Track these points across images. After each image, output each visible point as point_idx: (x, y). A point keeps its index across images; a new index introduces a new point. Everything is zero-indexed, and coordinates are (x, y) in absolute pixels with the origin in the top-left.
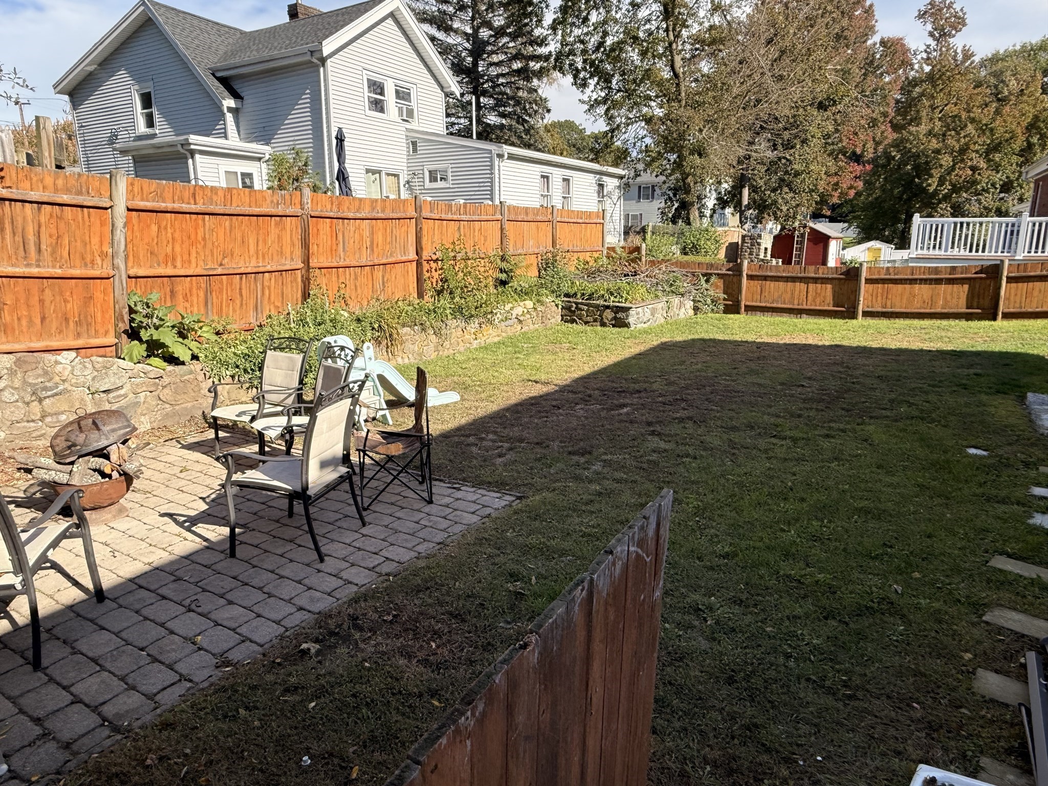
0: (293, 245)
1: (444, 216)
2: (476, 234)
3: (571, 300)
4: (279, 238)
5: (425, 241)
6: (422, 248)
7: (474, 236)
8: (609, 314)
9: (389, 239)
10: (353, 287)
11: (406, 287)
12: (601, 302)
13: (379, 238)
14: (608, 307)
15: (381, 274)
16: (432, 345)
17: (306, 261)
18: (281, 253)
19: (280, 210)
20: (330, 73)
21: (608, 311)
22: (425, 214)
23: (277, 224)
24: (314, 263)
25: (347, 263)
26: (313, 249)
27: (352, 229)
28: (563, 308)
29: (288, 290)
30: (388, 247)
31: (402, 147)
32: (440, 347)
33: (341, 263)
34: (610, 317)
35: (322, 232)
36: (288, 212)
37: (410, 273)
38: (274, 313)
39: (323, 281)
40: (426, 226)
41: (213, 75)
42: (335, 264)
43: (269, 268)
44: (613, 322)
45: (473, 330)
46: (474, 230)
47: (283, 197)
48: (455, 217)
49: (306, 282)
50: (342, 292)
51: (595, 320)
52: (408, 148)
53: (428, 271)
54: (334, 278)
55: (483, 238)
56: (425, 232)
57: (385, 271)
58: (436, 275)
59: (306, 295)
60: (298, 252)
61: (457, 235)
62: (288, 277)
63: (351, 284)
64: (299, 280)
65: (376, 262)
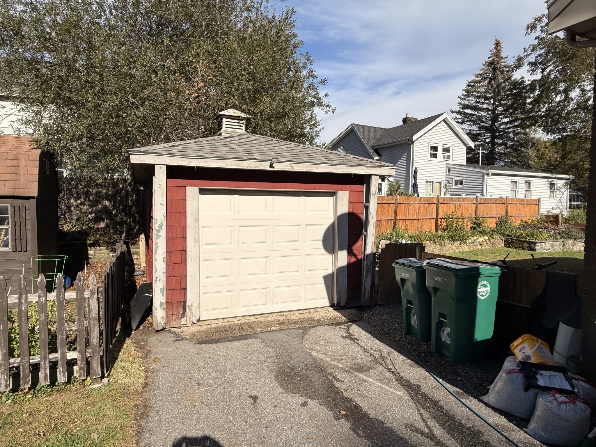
0: (392, 212)
1: (448, 202)
2: (463, 209)
3: (509, 237)
4: (388, 210)
5: (439, 211)
6: (438, 214)
7: (462, 210)
8: (526, 245)
9: (425, 211)
10: (410, 226)
11: (431, 228)
12: (523, 239)
13: (422, 210)
14: (526, 241)
15: (421, 222)
16: (438, 249)
17: (395, 217)
18: (388, 215)
19: (389, 202)
20: (415, 146)
21: (526, 243)
22: (440, 202)
23: (388, 206)
24: (398, 218)
25: (409, 218)
26: (398, 213)
27: (412, 207)
28: (505, 241)
29: (389, 226)
30: (425, 213)
31: (444, 171)
32: (441, 250)
33: (407, 218)
34: (527, 246)
35: (402, 209)
36: (391, 202)
37: (433, 223)
38: (384, 232)
39: (400, 224)
40: (440, 206)
41: (372, 148)
42: (405, 218)
43: (384, 219)
44: (528, 248)
45: (457, 245)
46: (462, 208)
47: (390, 198)
48: (454, 203)
49: (395, 224)
50: (407, 227)
51: (520, 247)
52: (447, 171)
53: (440, 222)
54: (404, 223)
55: (466, 211)
56: (440, 208)
57: (423, 222)
58: (444, 224)
59: (394, 228)
60: (393, 214)
61: (454, 210)
62: (389, 222)
63: (409, 225)
64: (393, 223)
65: (420, 218)
